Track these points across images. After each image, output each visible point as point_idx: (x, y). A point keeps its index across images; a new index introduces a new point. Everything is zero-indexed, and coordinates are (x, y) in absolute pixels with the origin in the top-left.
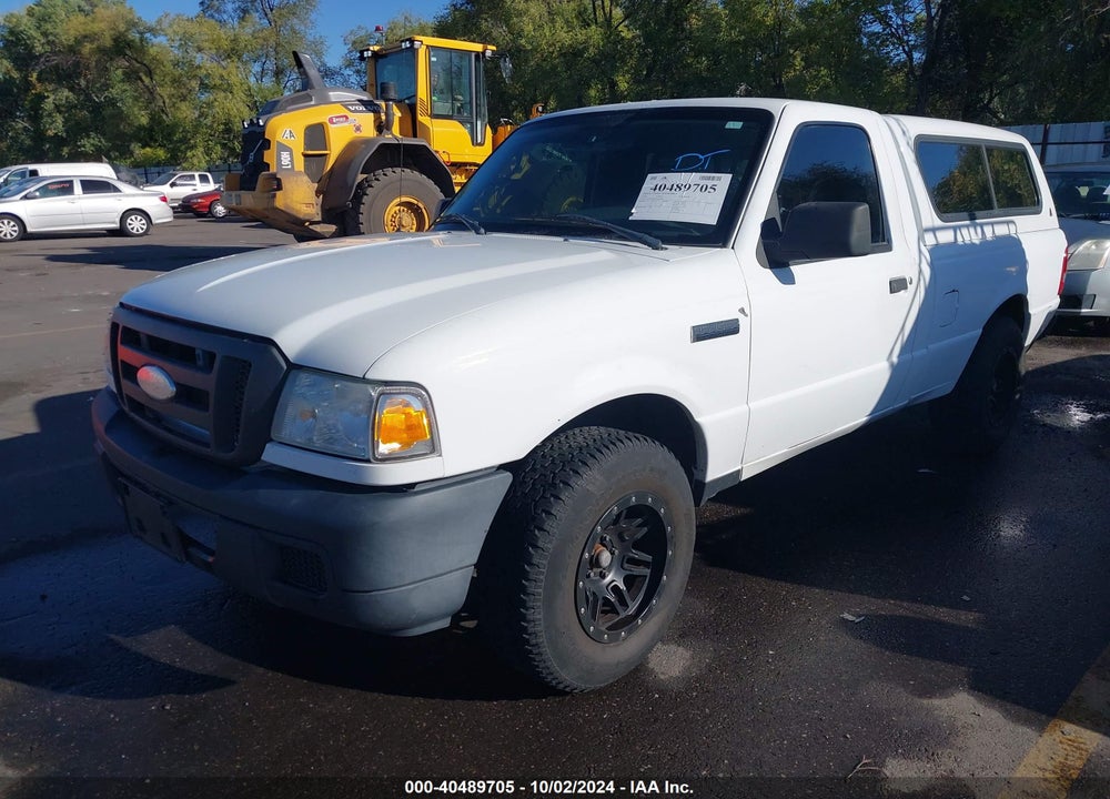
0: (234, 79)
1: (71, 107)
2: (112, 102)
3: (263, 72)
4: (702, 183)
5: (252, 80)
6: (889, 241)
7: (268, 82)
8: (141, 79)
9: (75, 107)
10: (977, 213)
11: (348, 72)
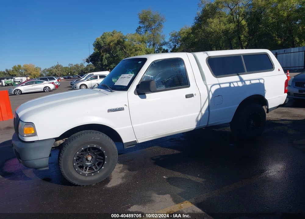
0: (142, 48)
1: (109, 57)
2: (117, 56)
3: (150, 45)
4: (128, 76)
5: (148, 47)
6: (190, 85)
7: (151, 47)
8: (123, 49)
9: (110, 57)
10: (239, 74)
11: (170, 42)
